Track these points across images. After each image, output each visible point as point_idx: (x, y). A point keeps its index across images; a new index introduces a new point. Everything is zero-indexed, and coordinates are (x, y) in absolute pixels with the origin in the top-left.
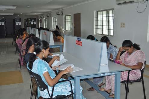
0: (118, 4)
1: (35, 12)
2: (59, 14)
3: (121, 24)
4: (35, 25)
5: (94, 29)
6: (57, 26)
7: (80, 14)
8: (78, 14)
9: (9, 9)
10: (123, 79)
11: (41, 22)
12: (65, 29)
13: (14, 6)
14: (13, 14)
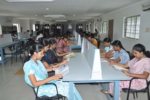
0: (144, 10)
1: (83, 19)
2: (99, 21)
3: (146, 29)
4: (82, 29)
5: (123, 33)
6: (96, 30)
7: (113, 20)
8: (112, 20)
9: (60, 17)
10: (124, 86)
11: (87, 27)
12: (103, 32)
13: (63, 15)
14: (67, 21)
